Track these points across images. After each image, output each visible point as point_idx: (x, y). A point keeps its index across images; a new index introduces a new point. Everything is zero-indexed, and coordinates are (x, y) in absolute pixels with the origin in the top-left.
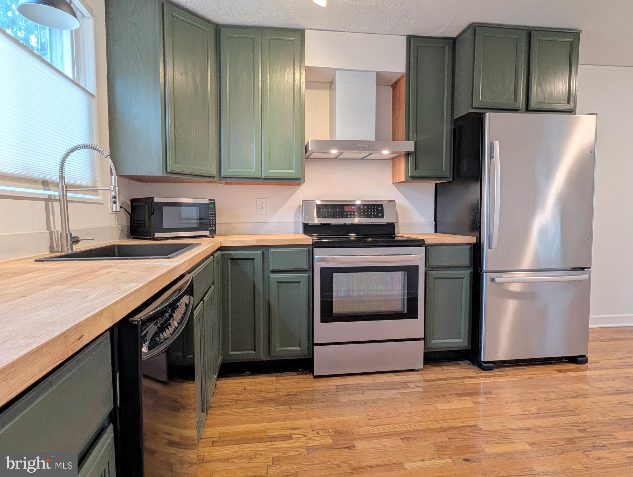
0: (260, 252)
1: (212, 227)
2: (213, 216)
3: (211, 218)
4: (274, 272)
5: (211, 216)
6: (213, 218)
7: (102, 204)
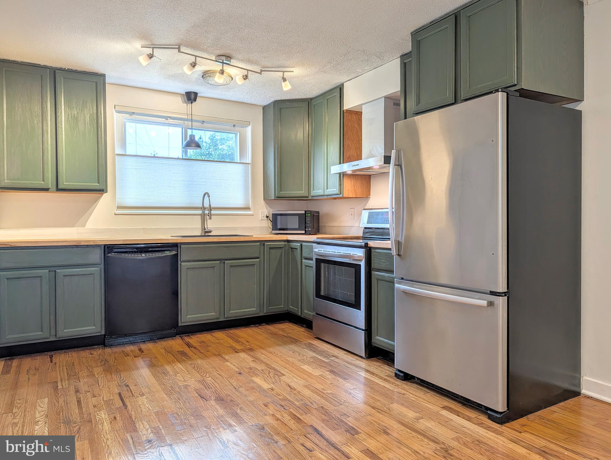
0: (299, 244)
1: (308, 228)
2: (310, 221)
3: (308, 223)
4: (306, 259)
5: (308, 221)
6: (310, 223)
7: (253, 215)
